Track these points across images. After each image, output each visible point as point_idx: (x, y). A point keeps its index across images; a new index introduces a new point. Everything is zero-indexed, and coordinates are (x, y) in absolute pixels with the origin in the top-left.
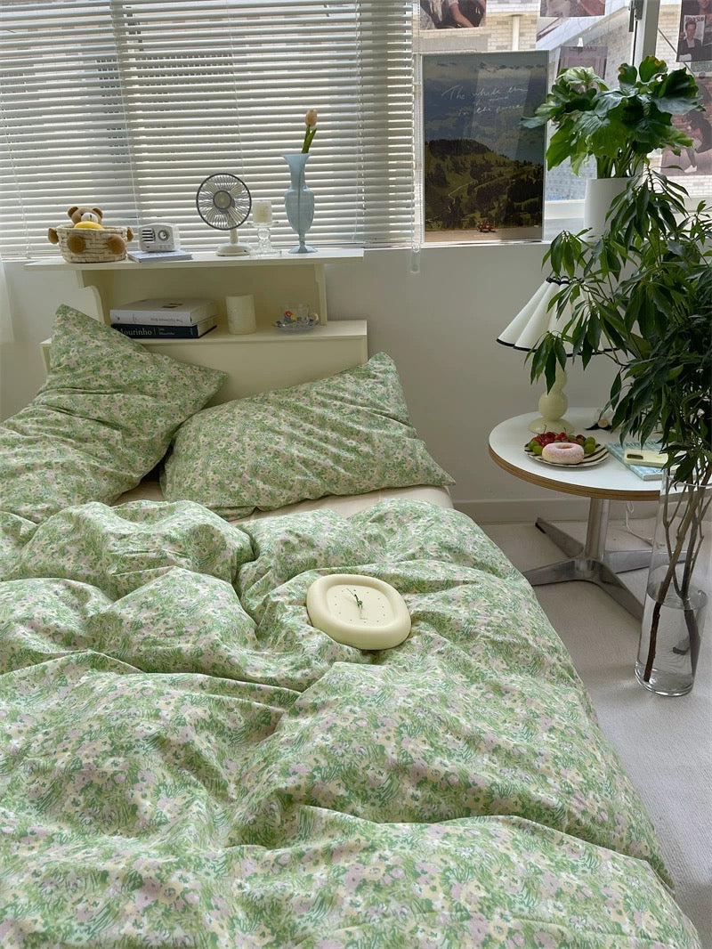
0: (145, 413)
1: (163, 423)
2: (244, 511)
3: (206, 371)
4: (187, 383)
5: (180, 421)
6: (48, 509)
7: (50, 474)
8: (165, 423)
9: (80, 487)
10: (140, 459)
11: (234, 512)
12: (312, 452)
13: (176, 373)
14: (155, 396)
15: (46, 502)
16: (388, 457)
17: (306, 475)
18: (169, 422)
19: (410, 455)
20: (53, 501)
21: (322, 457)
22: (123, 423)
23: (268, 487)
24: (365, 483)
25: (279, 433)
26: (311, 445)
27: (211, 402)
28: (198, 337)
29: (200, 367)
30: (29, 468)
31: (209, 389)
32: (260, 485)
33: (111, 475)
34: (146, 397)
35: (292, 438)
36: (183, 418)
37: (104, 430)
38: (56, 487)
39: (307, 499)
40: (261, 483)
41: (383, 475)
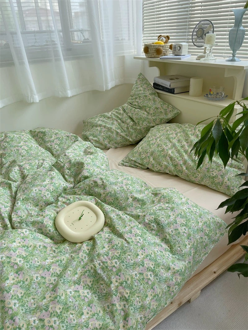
0: (141, 118)
1: (145, 124)
2: (143, 167)
3: (174, 108)
4: (162, 111)
5: (153, 125)
6: (96, 140)
7: (104, 130)
8: (146, 124)
9: (110, 137)
10: (134, 135)
11: (139, 165)
12: (177, 155)
13: (159, 106)
14: (148, 113)
15: (97, 138)
16: (208, 171)
17: (169, 163)
18: (148, 124)
19: (221, 176)
20: (99, 138)
21: (180, 158)
22: (134, 120)
23: (153, 162)
24: (193, 179)
25: (171, 142)
26: (178, 151)
27: (170, 122)
28: (174, 94)
29: (172, 106)
30: (100, 126)
31: (170, 116)
32: (151, 159)
33: (123, 137)
34: (145, 113)
35: (174, 146)
36: (154, 125)
37: (129, 120)
38: (103, 134)
39: (167, 174)
40: (152, 159)
41: (202, 179)
